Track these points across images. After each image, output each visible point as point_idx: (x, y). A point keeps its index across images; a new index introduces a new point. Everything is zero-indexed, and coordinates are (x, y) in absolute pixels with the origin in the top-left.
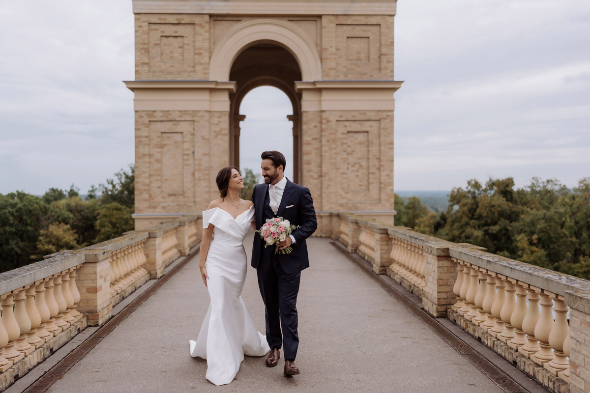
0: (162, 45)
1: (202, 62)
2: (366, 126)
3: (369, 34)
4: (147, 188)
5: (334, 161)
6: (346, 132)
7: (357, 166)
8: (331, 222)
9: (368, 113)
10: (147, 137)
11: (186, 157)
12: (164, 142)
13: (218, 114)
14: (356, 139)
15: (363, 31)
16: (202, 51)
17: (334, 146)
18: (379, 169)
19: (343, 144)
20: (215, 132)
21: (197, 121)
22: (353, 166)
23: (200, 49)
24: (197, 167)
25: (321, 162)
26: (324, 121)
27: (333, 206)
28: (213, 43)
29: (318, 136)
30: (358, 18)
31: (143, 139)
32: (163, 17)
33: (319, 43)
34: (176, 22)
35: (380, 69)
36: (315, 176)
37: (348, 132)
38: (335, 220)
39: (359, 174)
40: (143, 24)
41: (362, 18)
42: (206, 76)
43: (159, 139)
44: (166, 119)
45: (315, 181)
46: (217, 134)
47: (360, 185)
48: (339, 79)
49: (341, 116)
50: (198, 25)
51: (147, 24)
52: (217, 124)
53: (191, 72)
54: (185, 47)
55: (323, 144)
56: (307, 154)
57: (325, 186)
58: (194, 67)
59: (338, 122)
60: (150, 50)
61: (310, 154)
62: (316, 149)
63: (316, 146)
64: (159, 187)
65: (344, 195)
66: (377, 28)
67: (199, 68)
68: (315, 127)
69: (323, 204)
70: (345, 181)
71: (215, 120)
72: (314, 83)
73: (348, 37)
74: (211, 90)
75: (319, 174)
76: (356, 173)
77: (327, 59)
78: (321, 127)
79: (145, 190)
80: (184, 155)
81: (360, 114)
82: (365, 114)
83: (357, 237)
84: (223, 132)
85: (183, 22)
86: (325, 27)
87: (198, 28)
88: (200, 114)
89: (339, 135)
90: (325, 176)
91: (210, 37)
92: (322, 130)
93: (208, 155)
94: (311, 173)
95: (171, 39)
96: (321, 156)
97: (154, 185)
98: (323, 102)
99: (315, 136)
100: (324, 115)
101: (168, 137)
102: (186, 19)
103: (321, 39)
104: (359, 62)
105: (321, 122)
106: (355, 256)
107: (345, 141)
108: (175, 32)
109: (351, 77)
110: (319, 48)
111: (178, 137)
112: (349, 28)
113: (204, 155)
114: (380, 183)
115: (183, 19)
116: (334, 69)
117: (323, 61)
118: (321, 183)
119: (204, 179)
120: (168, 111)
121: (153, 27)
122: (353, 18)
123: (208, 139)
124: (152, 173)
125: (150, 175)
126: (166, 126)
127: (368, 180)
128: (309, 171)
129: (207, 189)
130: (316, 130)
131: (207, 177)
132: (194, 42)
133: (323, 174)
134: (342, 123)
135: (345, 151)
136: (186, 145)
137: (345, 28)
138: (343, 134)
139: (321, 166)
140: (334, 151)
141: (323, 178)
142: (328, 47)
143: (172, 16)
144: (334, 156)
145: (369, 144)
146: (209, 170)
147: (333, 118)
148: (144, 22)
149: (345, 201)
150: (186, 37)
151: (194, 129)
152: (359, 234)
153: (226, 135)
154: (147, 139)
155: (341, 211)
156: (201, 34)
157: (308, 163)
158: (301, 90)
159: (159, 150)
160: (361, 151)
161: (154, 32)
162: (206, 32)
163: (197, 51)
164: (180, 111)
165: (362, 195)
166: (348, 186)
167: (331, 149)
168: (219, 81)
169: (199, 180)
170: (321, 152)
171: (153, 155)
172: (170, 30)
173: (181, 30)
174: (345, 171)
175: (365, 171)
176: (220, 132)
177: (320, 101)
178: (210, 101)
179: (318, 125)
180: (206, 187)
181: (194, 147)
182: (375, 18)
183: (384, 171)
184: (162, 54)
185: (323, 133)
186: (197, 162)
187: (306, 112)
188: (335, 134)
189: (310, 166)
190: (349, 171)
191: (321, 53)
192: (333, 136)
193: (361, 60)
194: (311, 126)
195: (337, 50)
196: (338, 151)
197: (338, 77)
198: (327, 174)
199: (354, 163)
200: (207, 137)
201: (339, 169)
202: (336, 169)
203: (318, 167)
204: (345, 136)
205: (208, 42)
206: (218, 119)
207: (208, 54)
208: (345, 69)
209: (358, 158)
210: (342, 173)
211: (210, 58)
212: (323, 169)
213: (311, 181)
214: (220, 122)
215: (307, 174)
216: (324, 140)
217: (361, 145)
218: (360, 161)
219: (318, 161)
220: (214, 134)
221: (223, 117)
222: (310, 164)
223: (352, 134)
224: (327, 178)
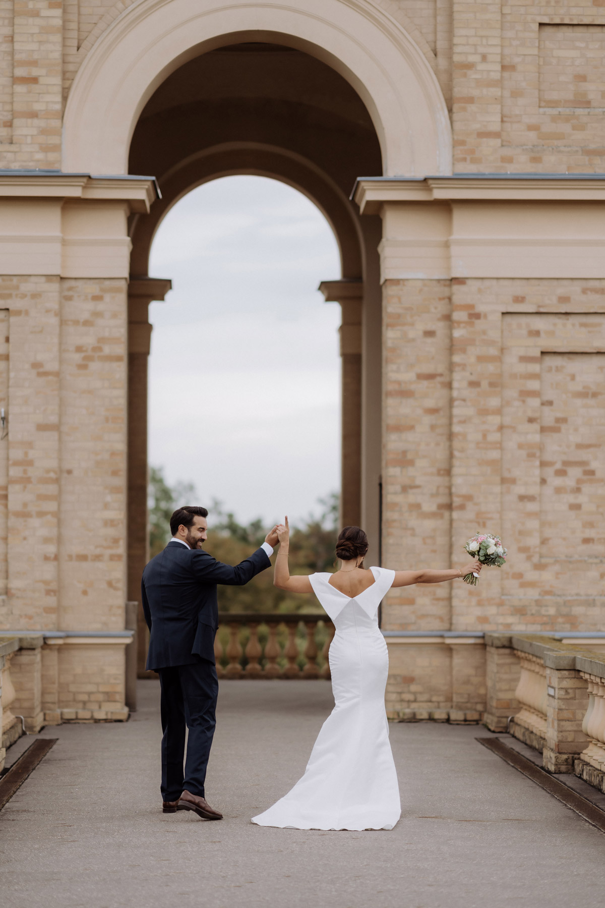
1: (37, 107)
5: (494, 454)
6: (538, 354)
7: (575, 473)
8: (482, 668)
13: (93, 289)
14: (573, 377)
15: (597, 4)
16: (35, 72)
17: (494, 402)
19: (526, 394)
20: (79, 349)
21: (18, 313)
22: (561, 473)
23: (34, 63)
24: (15, 472)
25: (451, 456)
26: (458, 316)
27: (492, 610)
29: (441, 368)
33: (441, 45)
36: (429, 506)
37: (543, 353)
38: (495, 659)
39: (582, 499)
42: (52, 156)
45: (429, 524)
46: (88, 356)
47: (587, 541)
48: (511, 170)
49: (519, 299)
52: (87, 323)
55: (455, 394)
56: (398, 429)
57: (461, 540)
58: (9, 124)
59: (508, 319)
61: (412, 428)
62: (433, 411)
63: (430, 403)
65: (531, 575)
67: (25, 129)
68: (430, 334)
69: (455, 602)
70: (533, 524)
71: (82, 308)
72: (425, 183)
73: (541, 25)
74: (68, 204)
75: (443, 500)
76: (571, 499)
77: (471, 100)
78: (451, 338)
81: (584, 291)
82: (602, 291)
83: (576, 720)
84: (107, 350)
88: (27, 287)
89: (511, 361)
90: (462, 507)
91: (65, 21)
92: (452, 347)
93: (56, 427)
94: (412, 497)
96: (451, 436)
98: (455, 250)
99: (427, 368)
100: (461, 294)
103: (450, 32)
104: (579, 111)
105: (448, 318)
106: (569, 781)
107: (534, 385)
109: (553, 164)
110: (442, 62)
113: (42, 427)
116: (497, 135)
117: (456, 107)
118: (450, 531)
119: (41, 514)
123: (57, 374)
128: (405, 489)
129: (51, 549)
130: (433, 347)
131: (52, 506)
133: (457, 501)
134: (524, 320)
135: (531, 420)
138: (524, 359)
139: (448, 472)
140: (495, 420)
141: (455, 515)
142: (472, 59)
144: (494, 437)
146: (57, 481)
147: (492, 305)
149: (533, 594)
151: (7, 340)
152: (584, 708)
153: (118, 359)
155: (519, 628)
156: (36, 14)
157: (405, 461)
158: (379, 207)
160: (589, 419)
162: (52, 5)
163: (20, 72)
165: (594, 574)
166: (544, 541)
167: (484, 412)
168: (94, 174)
169: (24, 515)
170: (450, 424)
174: (534, 490)
176: (97, 349)
177: (447, 245)
178: (64, 243)
179: (440, 327)
180: (46, 540)
181: (6, 401)
185: (457, 358)
186: (16, 454)
187: (397, 282)
188: (498, 359)
189: (411, 471)
190: (548, 490)
191: (451, 79)
192: (491, 368)
193: (587, 104)
194: (416, 332)
195: (504, 68)
196: (507, 420)
197: (509, 160)
198: (469, 498)
199: (566, 463)
200: (52, 366)
201: (513, 481)
202: (503, 481)
203: (439, 473)
204: (535, 368)
205: (57, 38)
206: (90, 306)
207: (57, 80)
208: (532, 135)
209: (579, 446)
210: (522, 498)
211: (65, 98)
212: (458, 481)
213: (413, 521)
214: (97, 314)
215: (399, 499)
216: (460, 380)
217: (591, 402)
218: (584, 455)
219: (441, 454)
220: (77, 357)
221: (107, 297)
222: (411, 463)
223: (557, 361)
224: (469, 513)
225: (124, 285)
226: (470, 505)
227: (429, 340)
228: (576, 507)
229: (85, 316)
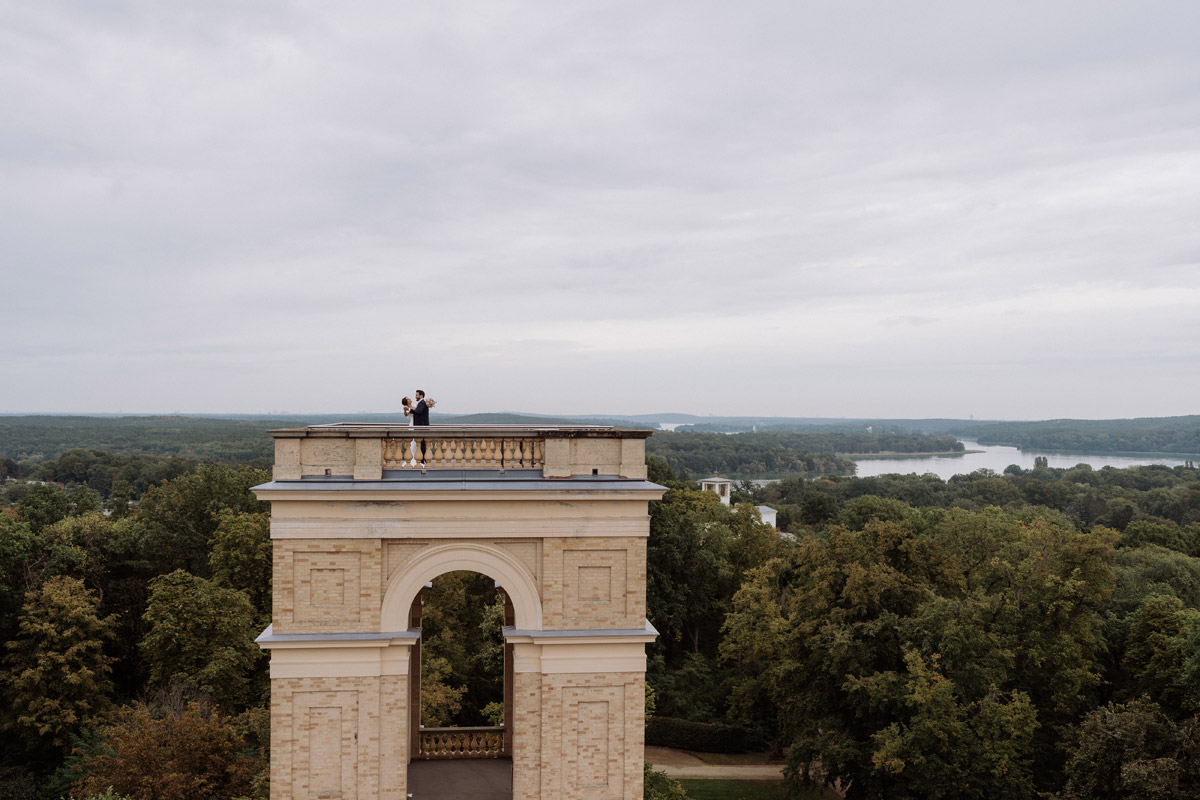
0: (313, 581)
1: (370, 606)
2: (605, 694)
3: (610, 563)
4: (287, 788)
5: (558, 745)
6: (577, 703)
7: (591, 750)
9: (607, 677)
10: (288, 715)
11: (345, 743)
12: (313, 721)
13: (393, 680)
14: (590, 712)
15: (602, 558)
16: (369, 592)
17: (559, 724)
18: (623, 754)
19: (571, 720)
20: (388, 705)
21: (362, 692)
22: (585, 750)
23: (369, 588)
24: (360, 758)
25: (541, 746)
26: (545, 689)
28: (387, 576)
29: (537, 710)
30: (595, 541)
31: (282, 719)
32: (315, 543)
33: (538, 575)
34: (334, 550)
35: (625, 613)
36: (532, 765)
37: (579, 703)
39: (594, 760)
40: (286, 554)
41: (601, 541)
42: (376, 627)
43: (307, 718)
44: (318, 689)
45: (532, 772)
46: (391, 708)
47: (596, 777)
48: (567, 628)
49: (570, 682)
50: (366, 553)
51: (291, 554)
52: (391, 694)
53: (354, 621)
54: (346, 584)
55: (543, 720)
56: (519, 734)
57: (545, 781)
58: (358, 613)
59: (565, 690)
60: (296, 589)
61: (525, 734)
62: (534, 727)
63: (532, 723)
64: (304, 787)
65: (573, 793)
66: (623, 554)
67: (365, 616)
68: (533, 695)
70: (574, 772)
71: (388, 688)
72: (531, 637)
73: (580, 568)
74: (383, 649)
75: (538, 763)
76: (589, 761)
77: (550, 600)
78: (541, 698)
79: (285, 792)
80: (343, 739)
81: (596, 678)
82: (604, 677)
84: (399, 704)
85: (343, 550)
86: (548, 555)
87: (365, 559)
88: (365, 682)
89: (566, 706)
90: (545, 767)
91: (382, 569)
92: (541, 701)
93: (378, 739)
94: (525, 761)
95: (326, 573)
96: (541, 738)
97: (299, 784)
98: (543, 663)
99: (532, 709)
100: (546, 680)
101: (320, 714)
102: (348, 546)
103: (542, 571)
104: (595, 603)
105: (540, 689)
107: (575, 716)
108: (332, 564)
109: (584, 625)
110: (539, 582)
111: (334, 714)
112: (583, 555)
113: (372, 739)
114: (625, 775)
115: (344, 547)
116: (561, 614)
117: (544, 603)
118: (540, 776)
119: (371, 775)
120: (321, 678)
121: (301, 557)
122: (589, 541)
123: (379, 717)
124: (295, 766)
125: (293, 769)
126: (319, 698)
127: (607, 771)
128: (522, 759)
129: (376, 789)
130: (534, 700)
131: (375, 772)
132: (359, 577)
133: (543, 765)
134: (571, 690)
135: (574, 730)
136: (346, 726)
137: (576, 554)
138: (571, 705)
139: (539, 752)
140: (559, 731)
141: (543, 769)
142: (551, 583)
143: (326, 542)
144: (559, 738)
145: (609, 719)
146: (378, 761)
147: (558, 684)
148: (287, 550)
150: (348, 570)
151: (358, 703)
153: (404, 708)
154: (290, 718)
156: (370, 568)
157: (522, 747)
158: (512, 645)
159: (307, 732)
160: (597, 728)
161: (302, 563)
162: (377, 564)
163: (363, 592)
164: (338, 678)
165: (598, 792)
166: (578, 778)
167: (554, 728)
168: (394, 634)
169: (364, 775)
170: (541, 733)
171: (297, 740)
172: (324, 561)
173: (340, 561)
174: (574, 759)
175: (604, 757)
176: (395, 705)
177: (540, 660)
178: (381, 662)
179: (537, 692)
180: (374, 786)
181: (357, 727)
182: (619, 540)
183: (629, 758)
184: (312, 595)
185: (543, 706)
186: (361, 750)
187: (519, 674)
188: (561, 706)
189: (524, 751)
190: (580, 757)
191: (542, 591)
192: (557, 710)
193: (598, 599)
194: (527, 694)
195: (564, 585)
196: (564, 730)
197: (566, 625)
198: (548, 763)
199: (588, 746)
200: (376, 714)
201: (566, 755)
202: (562, 755)
203: (536, 751)
204: (576, 709)
205: (379, 577)
206: (393, 686)
207: (379, 595)
208: (576, 613)
209: (593, 739)
210: (569, 762)
211: (382, 601)
212: (543, 756)
213: (526, 772)
214: (396, 690)
215: (520, 762)
216: (545, 715)
217: (598, 721)
218: (596, 743)
219: (537, 744)
220: (387, 708)
221: (399, 683)
222: (525, 748)
223: (585, 705)
224: (548, 769)
225: (406, 677)
226: (548, 766)
227: (532, 697)
228: (592, 764)
229: (391, 690)
